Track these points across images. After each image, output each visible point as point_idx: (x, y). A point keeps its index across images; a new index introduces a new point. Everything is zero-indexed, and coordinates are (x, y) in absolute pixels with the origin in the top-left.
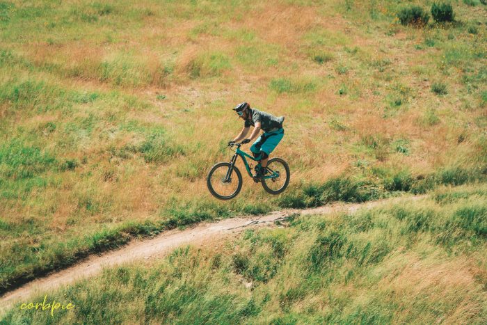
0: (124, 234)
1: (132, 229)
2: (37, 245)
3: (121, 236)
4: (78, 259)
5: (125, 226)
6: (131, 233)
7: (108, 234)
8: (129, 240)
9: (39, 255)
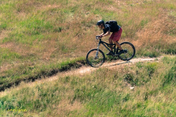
0: (78, 63)
1: (83, 61)
2: (33, 66)
3: (77, 64)
4: (52, 74)
5: (80, 59)
6: (82, 63)
7: (69, 62)
8: (81, 66)
9: (33, 71)
